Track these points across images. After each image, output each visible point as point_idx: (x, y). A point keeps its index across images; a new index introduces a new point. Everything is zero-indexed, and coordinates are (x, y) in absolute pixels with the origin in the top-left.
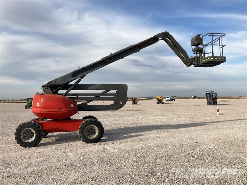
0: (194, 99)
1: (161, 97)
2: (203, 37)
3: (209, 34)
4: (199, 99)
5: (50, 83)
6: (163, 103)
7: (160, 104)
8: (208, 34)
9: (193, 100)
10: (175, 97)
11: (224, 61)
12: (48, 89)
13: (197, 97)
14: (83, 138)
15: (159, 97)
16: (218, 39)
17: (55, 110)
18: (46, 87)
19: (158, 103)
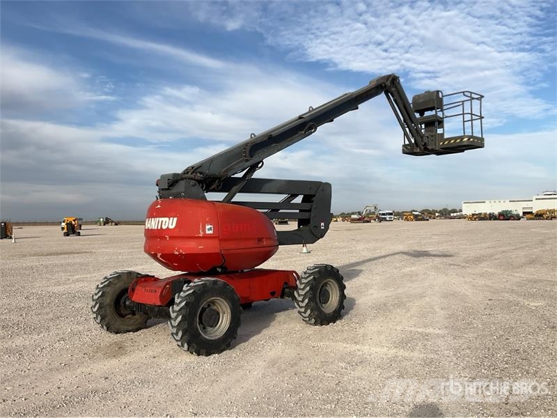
0: (104, 225)
1: (74, 221)
2: (443, 96)
3: (465, 93)
4: (116, 224)
5: (199, 170)
6: (79, 234)
7: (73, 237)
8: (463, 92)
9: (102, 227)
10: (82, 219)
11: (481, 146)
12: (196, 187)
13: (112, 222)
14: (316, 313)
15: (71, 219)
16: (461, 103)
17: (252, 244)
18: (193, 182)
19: (67, 234)
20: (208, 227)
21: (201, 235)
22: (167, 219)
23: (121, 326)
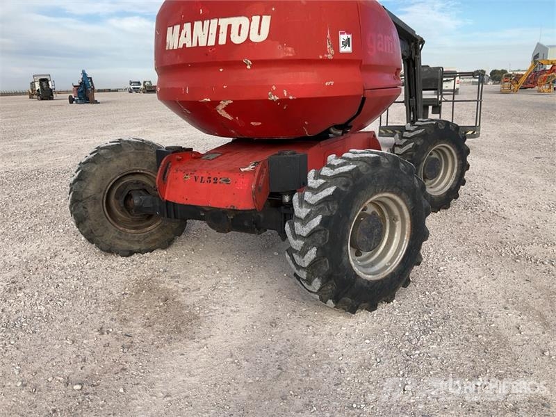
20: (343, 37)
21: (330, 57)
22: (244, 20)
23: (117, 242)
